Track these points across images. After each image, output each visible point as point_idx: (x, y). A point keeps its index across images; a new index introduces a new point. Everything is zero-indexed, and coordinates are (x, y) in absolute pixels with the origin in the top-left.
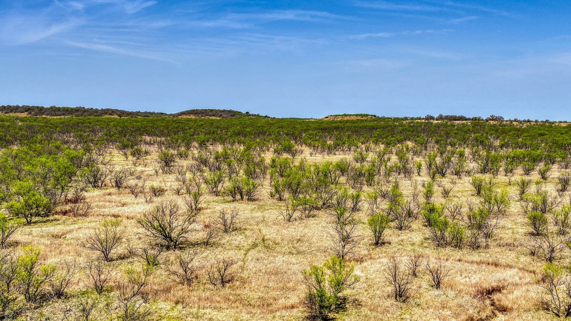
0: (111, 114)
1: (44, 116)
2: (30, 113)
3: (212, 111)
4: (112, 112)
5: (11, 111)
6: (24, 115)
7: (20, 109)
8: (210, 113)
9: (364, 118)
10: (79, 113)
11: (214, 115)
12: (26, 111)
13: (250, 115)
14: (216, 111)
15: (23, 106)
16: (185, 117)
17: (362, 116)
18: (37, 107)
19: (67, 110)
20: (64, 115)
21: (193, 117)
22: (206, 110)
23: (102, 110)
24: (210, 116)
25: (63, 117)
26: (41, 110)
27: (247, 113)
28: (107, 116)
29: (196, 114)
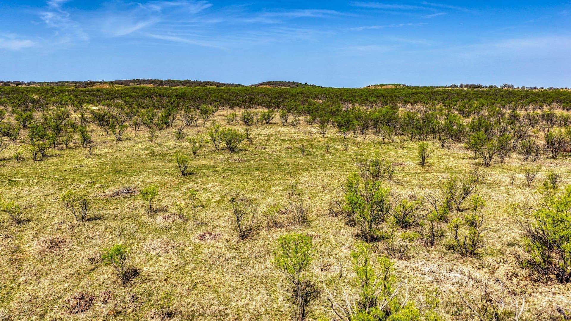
0: (211, 85)
1: (165, 86)
2: (154, 85)
3: (281, 82)
4: (212, 84)
5: (141, 83)
6: (151, 86)
7: (147, 82)
8: (281, 84)
9: (398, 87)
10: (189, 84)
11: (284, 86)
12: (152, 83)
13: (309, 85)
14: (285, 83)
15: (148, 80)
16: (263, 87)
17: (396, 85)
18: (159, 80)
19: (180, 82)
20: (178, 85)
21: (268, 87)
22: (277, 82)
23: (204, 82)
24: (281, 86)
25: (179, 87)
26: (161, 83)
27: (306, 84)
28: (208, 87)
29: (271, 84)
